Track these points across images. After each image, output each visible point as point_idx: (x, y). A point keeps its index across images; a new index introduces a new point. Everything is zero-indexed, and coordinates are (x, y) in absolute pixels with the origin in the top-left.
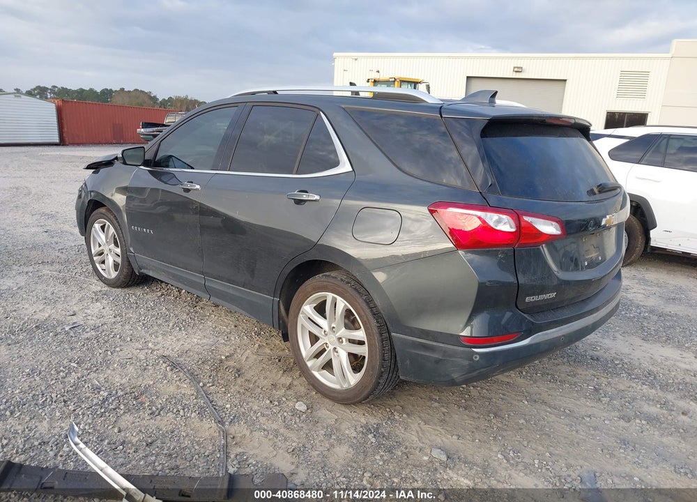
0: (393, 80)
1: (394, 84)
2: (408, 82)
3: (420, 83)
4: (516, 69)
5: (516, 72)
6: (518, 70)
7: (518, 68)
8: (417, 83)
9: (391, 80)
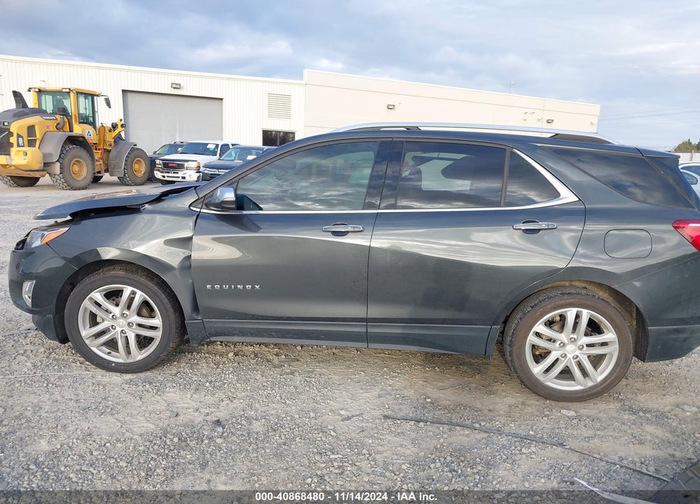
0: (68, 90)
1: (69, 96)
2: (85, 94)
3: (98, 96)
4: (174, 86)
5: (174, 88)
6: (177, 86)
7: (176, 84)
8: (95, 95)
9: (64, 90)
